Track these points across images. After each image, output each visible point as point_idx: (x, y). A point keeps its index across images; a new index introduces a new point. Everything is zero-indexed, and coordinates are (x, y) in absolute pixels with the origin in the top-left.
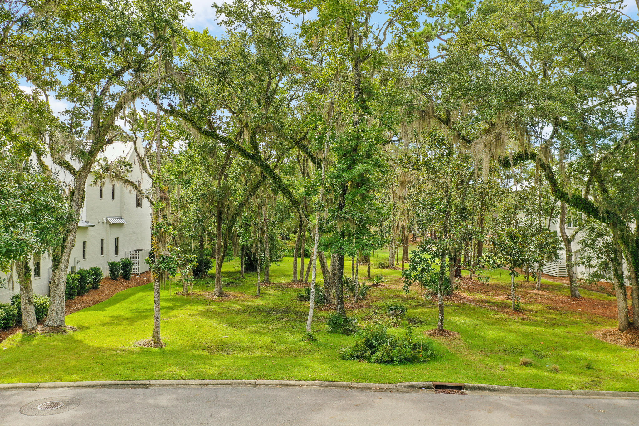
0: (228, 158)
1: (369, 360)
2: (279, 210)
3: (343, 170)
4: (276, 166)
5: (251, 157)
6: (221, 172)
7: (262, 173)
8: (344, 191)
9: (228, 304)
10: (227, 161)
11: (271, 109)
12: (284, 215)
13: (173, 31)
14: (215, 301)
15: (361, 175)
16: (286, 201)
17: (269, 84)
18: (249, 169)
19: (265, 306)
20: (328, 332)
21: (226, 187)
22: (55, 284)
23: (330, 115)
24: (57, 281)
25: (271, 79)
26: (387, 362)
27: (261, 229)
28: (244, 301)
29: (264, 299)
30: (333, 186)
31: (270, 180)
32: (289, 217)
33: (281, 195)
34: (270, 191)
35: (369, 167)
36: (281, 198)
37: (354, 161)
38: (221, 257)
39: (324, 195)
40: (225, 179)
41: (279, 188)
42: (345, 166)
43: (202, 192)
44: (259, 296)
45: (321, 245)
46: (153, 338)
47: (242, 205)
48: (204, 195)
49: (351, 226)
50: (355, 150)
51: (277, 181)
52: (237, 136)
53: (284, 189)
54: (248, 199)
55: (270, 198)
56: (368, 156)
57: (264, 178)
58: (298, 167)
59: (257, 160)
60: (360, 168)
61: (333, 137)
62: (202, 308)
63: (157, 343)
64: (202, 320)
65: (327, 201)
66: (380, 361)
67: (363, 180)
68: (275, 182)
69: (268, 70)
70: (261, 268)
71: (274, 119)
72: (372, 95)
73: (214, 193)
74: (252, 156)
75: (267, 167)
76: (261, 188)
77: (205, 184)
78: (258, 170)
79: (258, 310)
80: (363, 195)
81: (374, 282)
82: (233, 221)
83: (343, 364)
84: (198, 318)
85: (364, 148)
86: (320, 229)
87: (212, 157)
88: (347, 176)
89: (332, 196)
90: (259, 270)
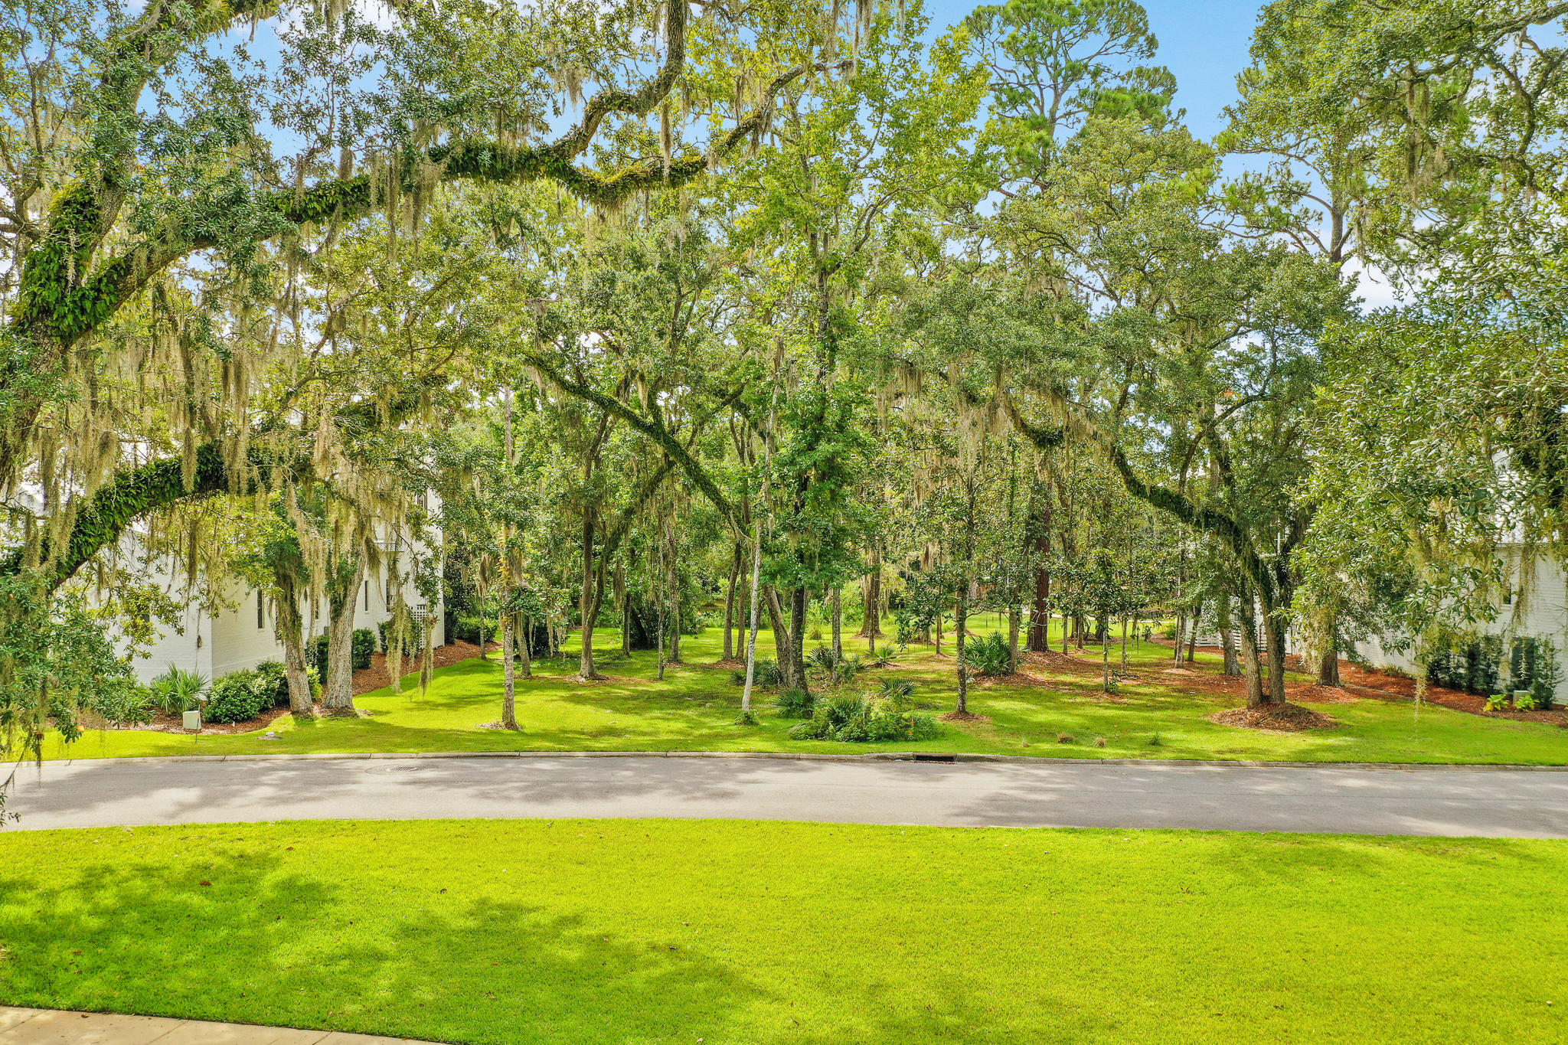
0: (603, 427)
1: (833, 738)
2: (697, 522)
3: (800, 452)
4: (691, 443)
5: (648, 429)
6: (591, 451)
7: (666, 456)
8: (804, 485)
9: (608, 689)
10: (601, 432)
11: (683, 347)
12: (707, 533)
13: (522, 226)
14: (583, 686)
15: (830, 460)
16: (710, 507)
17: (678, 306)
18: (641, 448)
19: (674, 692)
20: (779, 716)
21: (599, 482)
22: (337, 639)
23: (777, 364)
24: (340, 636)
25: (681, 296)
26: (859, 740)
27: (665, 556)
28: (635, 685)
29: (670, 683)
30: (783, 477)
31: (680, 469)
32: (716, 537)
33: (700, 494)
34: (678, 487)
35: (840, 447)
36: (700, 501)
37: (817, 438)
38: (592, 608)
39: (768, 493)
40: (597, 467)
41: (696, 481)
42: (803, 445)
43: (562, 491)
44: (661, 679)
45: (765, 573)
46: (504, 718)
47: (629, 512)
48: (564, 496)
49: (812, 542)
50: (820, 418)
51: (693, 469)
52: (619, 388)
53: (703, 483)
54: (642, 501)
55: (680, 500)
56: (841, 427)
57: (671, 464)
58: (732, 441)
59: (658, 434)
60: (824, 448)
61: (782, 399)
62: (564, 693)
63: (511, 724)
64: (571, 706)
65: (775, 503)
66: (849, 739)
67: (832, 468)
68: (689, 472)
69: (677, 282)
70: (664, 646)
71: (687, 365)
72: (846, 329)
73: (582, 492)
74: (650, 427)
75: (676, 445)
76: (665, 482)
77: (565, 476)
78: (659, 451)
79: (662, 696)
80: (832, 491)
81: (878, 660)
82: (614, 543)
83: (792, 743)
84: (562, 704)
85: (832, 415)
86: (762, 547)
87: (573, 426)
88: (804, 461)
89: (783, 494)
90: (660, 646)
